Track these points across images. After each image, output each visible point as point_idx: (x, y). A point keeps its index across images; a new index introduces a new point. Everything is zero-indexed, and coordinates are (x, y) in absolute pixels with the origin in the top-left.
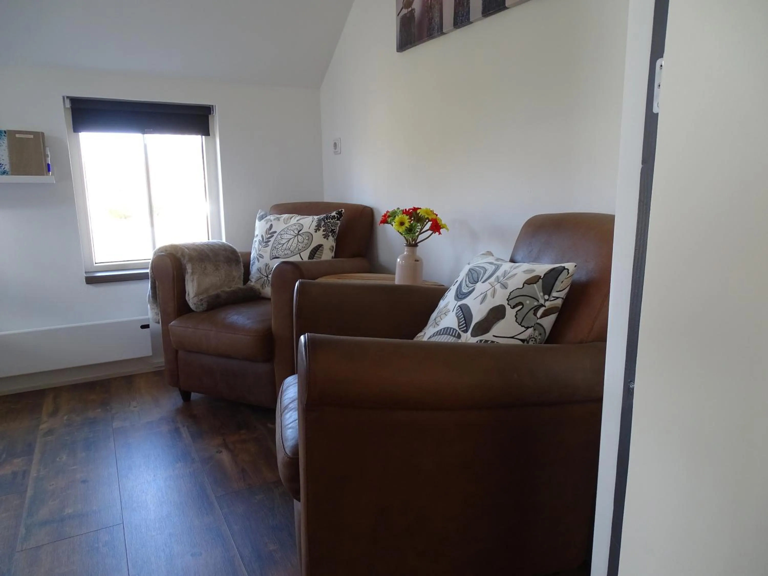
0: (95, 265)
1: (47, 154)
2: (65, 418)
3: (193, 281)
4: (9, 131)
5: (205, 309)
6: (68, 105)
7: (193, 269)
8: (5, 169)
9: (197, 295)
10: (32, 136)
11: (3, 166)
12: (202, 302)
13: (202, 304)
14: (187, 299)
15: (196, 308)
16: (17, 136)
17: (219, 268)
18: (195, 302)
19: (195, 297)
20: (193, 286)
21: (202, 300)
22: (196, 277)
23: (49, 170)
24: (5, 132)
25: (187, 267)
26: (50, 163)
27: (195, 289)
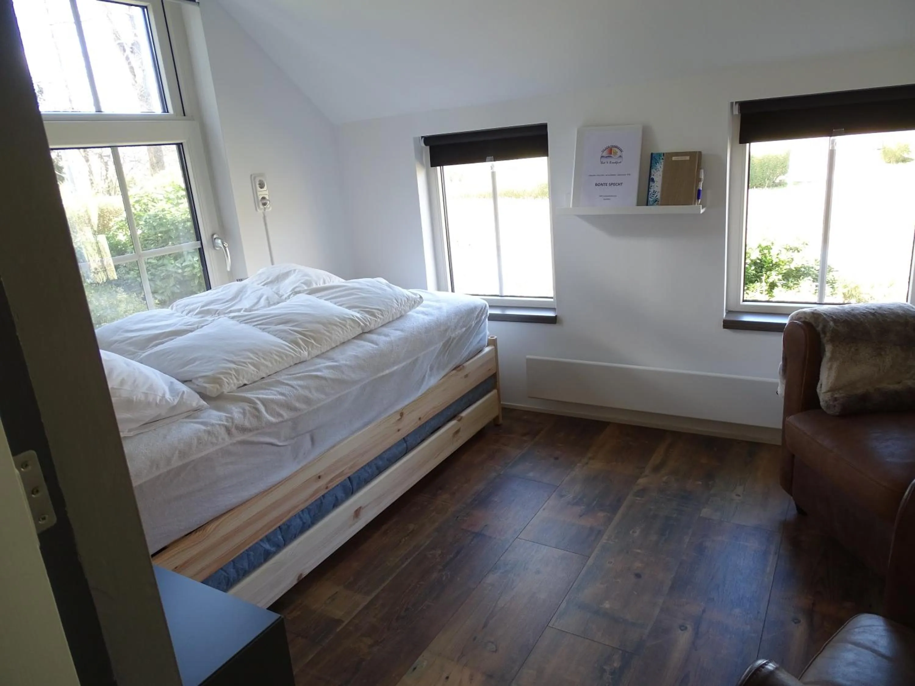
0: (742, 303)
1: (700, 177)
2: (664, 479)
3: (830, 369)
4: (666, 153)
5: (837, 414)
6: (736, 112)
7: (833, 353)
8: (657, 197)
9: (832, 390)
10: (688, 158)
11: (657, 193)
12: (836, 403)
13: (835, 406)
14: (818, 390)
15: (828, 407)
16: (674, 158)
17: (883, 353)
18: (827, 399)
19: (829, 391)
20: (829, 376)
21: (835, 399)
22: (835, 365)
23: (698, 198)
24: (664, 154)
25: (826, 349)
26: (701, 189)
27: (830, 381)
